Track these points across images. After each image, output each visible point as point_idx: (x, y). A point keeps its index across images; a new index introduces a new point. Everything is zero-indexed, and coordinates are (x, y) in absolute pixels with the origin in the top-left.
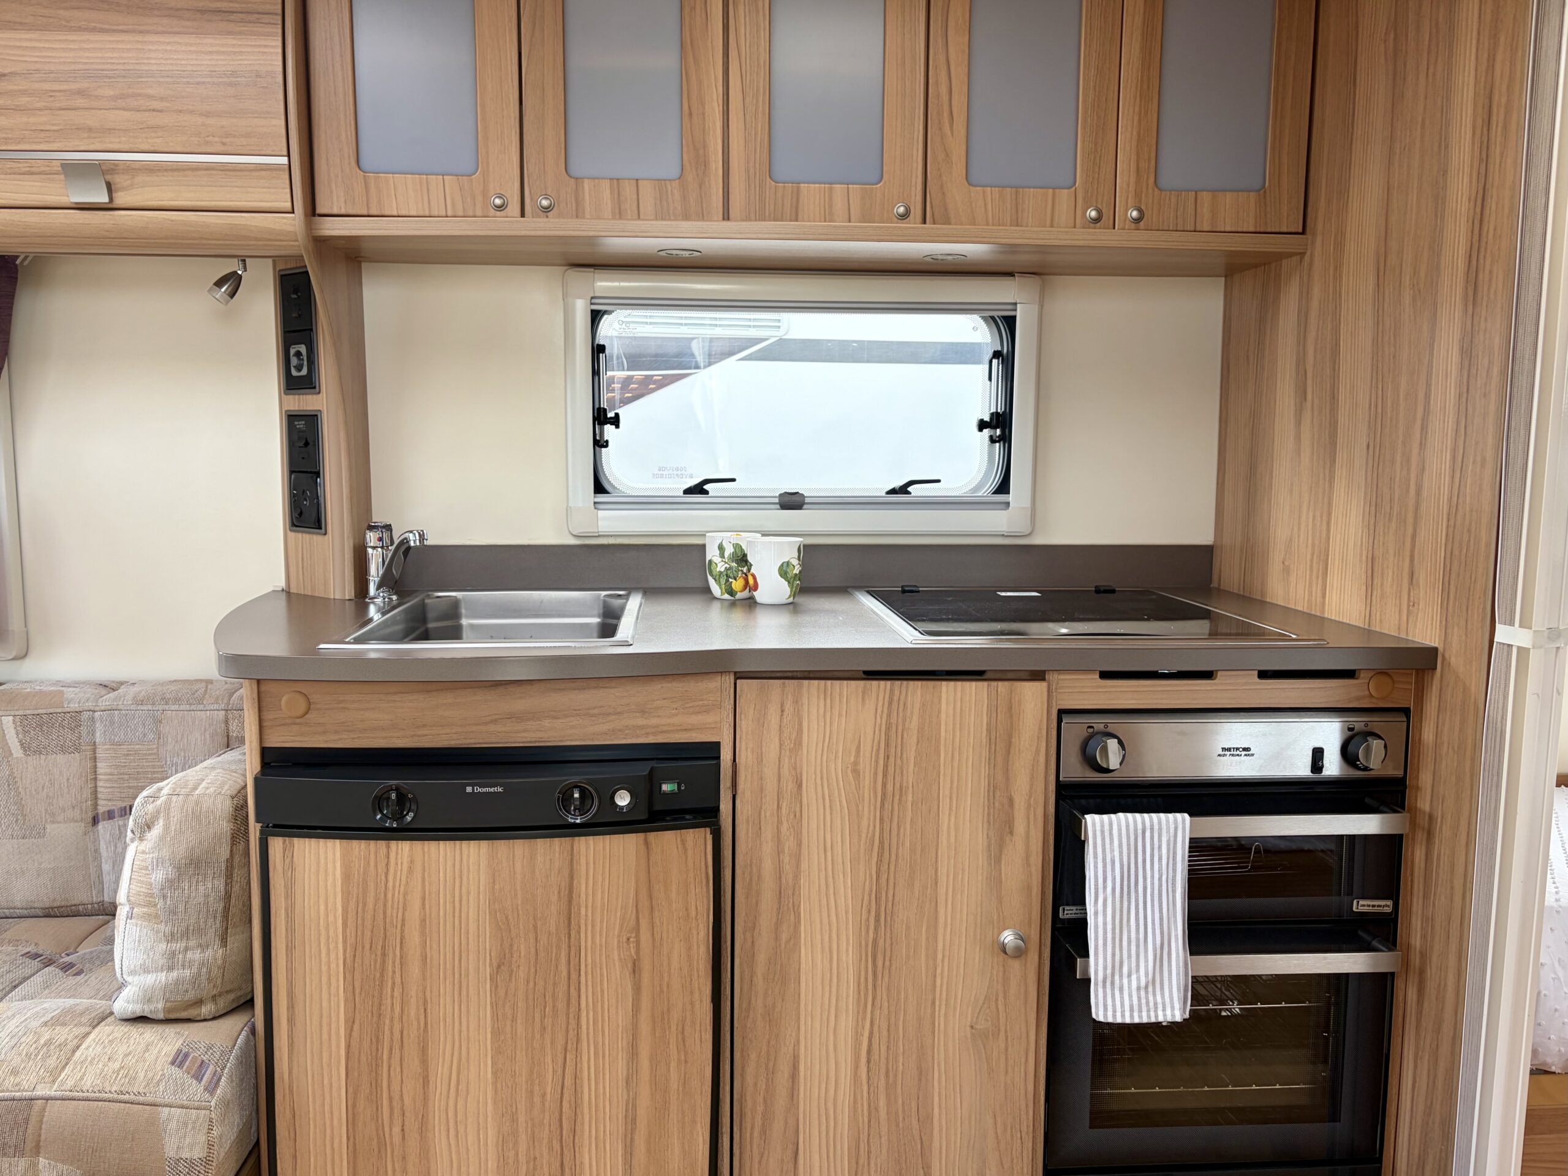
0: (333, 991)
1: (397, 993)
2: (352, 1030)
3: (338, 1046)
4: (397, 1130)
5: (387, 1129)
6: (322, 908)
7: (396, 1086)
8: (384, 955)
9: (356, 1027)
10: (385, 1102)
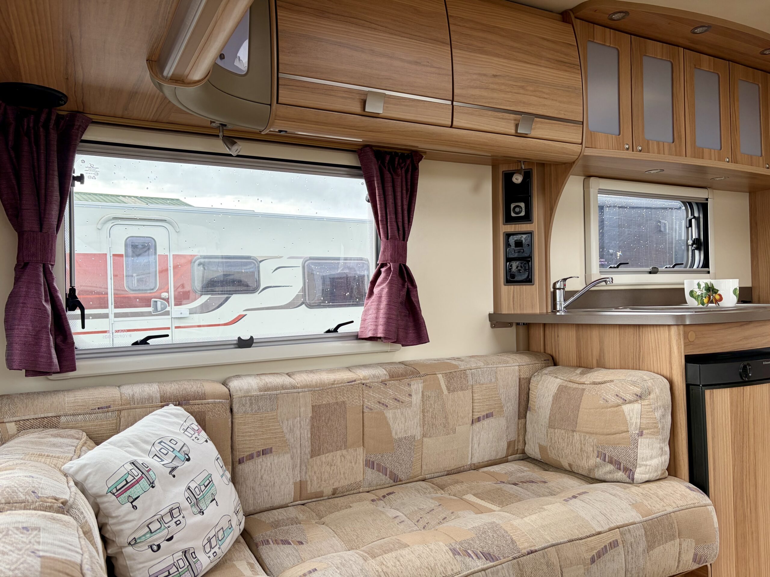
0: (728, 453)
1: (747, 449)
2: (734, 470)
3: (730, 477)
4: (749, 510)
5: (746, 510)
6: (724, 418)
7: (748, 491)
8: (743, 435)
9: (736, 468)
10: (745, 498)
